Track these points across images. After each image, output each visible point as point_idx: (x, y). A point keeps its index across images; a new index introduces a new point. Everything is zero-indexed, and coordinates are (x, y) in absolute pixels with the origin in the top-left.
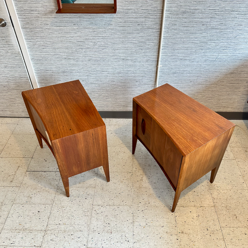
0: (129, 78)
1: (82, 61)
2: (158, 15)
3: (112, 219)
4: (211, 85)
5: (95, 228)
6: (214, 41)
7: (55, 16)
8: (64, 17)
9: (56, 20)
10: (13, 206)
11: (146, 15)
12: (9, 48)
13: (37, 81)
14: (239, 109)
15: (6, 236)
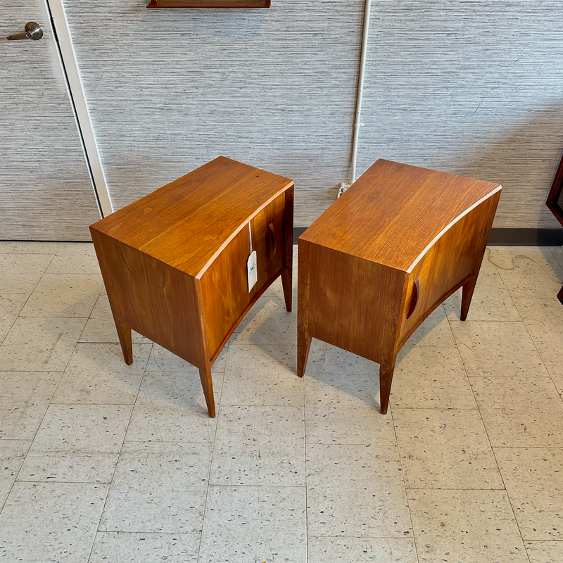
0: (294, 151)
1: (197, 115)
2: (356, 13)
3: (260, 430)
4: (469, 166)
5: (226, 449)
6: (472, 71)
7: (144, 16)
8: (163, 18)
9: (145, 25)
10: (51, 407)
11: (331, 14)
12: (45, 86)
13: (100, 159)
14: (528, 221)
15: (36, 464)
